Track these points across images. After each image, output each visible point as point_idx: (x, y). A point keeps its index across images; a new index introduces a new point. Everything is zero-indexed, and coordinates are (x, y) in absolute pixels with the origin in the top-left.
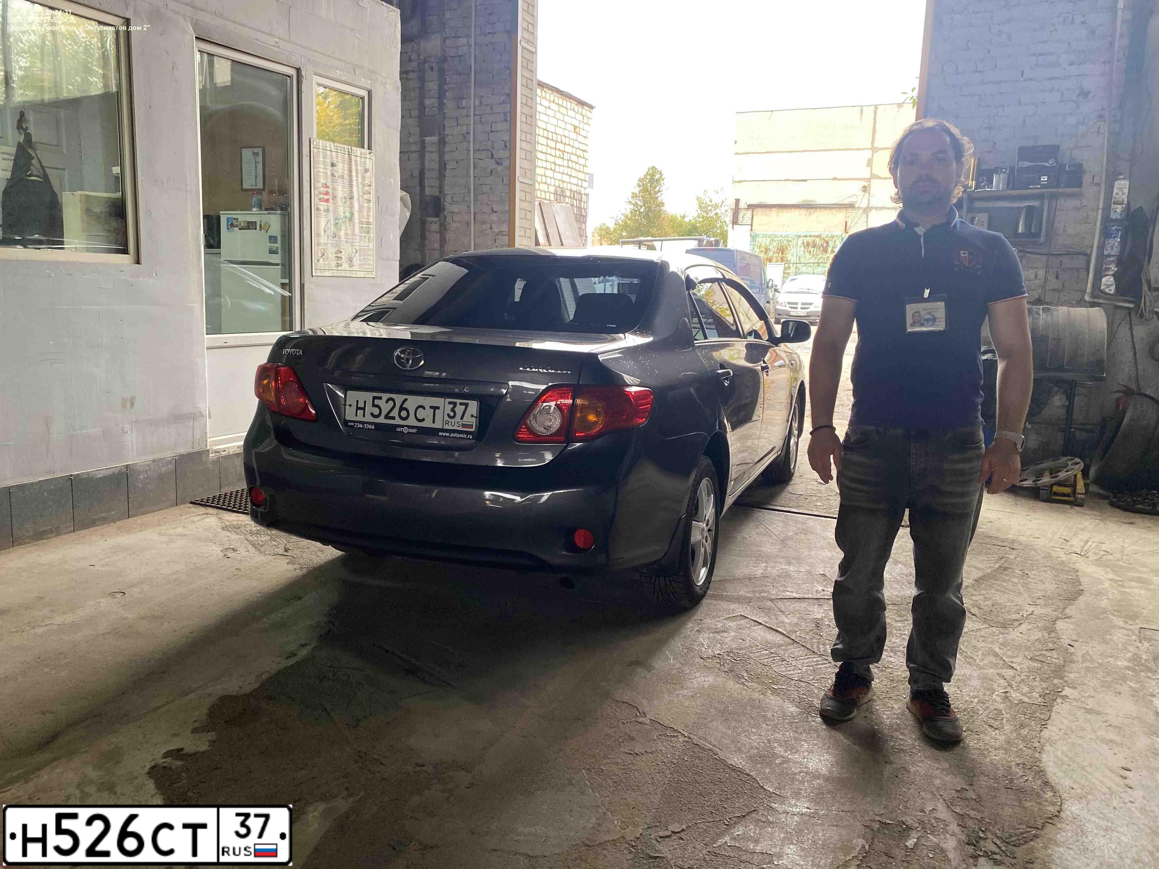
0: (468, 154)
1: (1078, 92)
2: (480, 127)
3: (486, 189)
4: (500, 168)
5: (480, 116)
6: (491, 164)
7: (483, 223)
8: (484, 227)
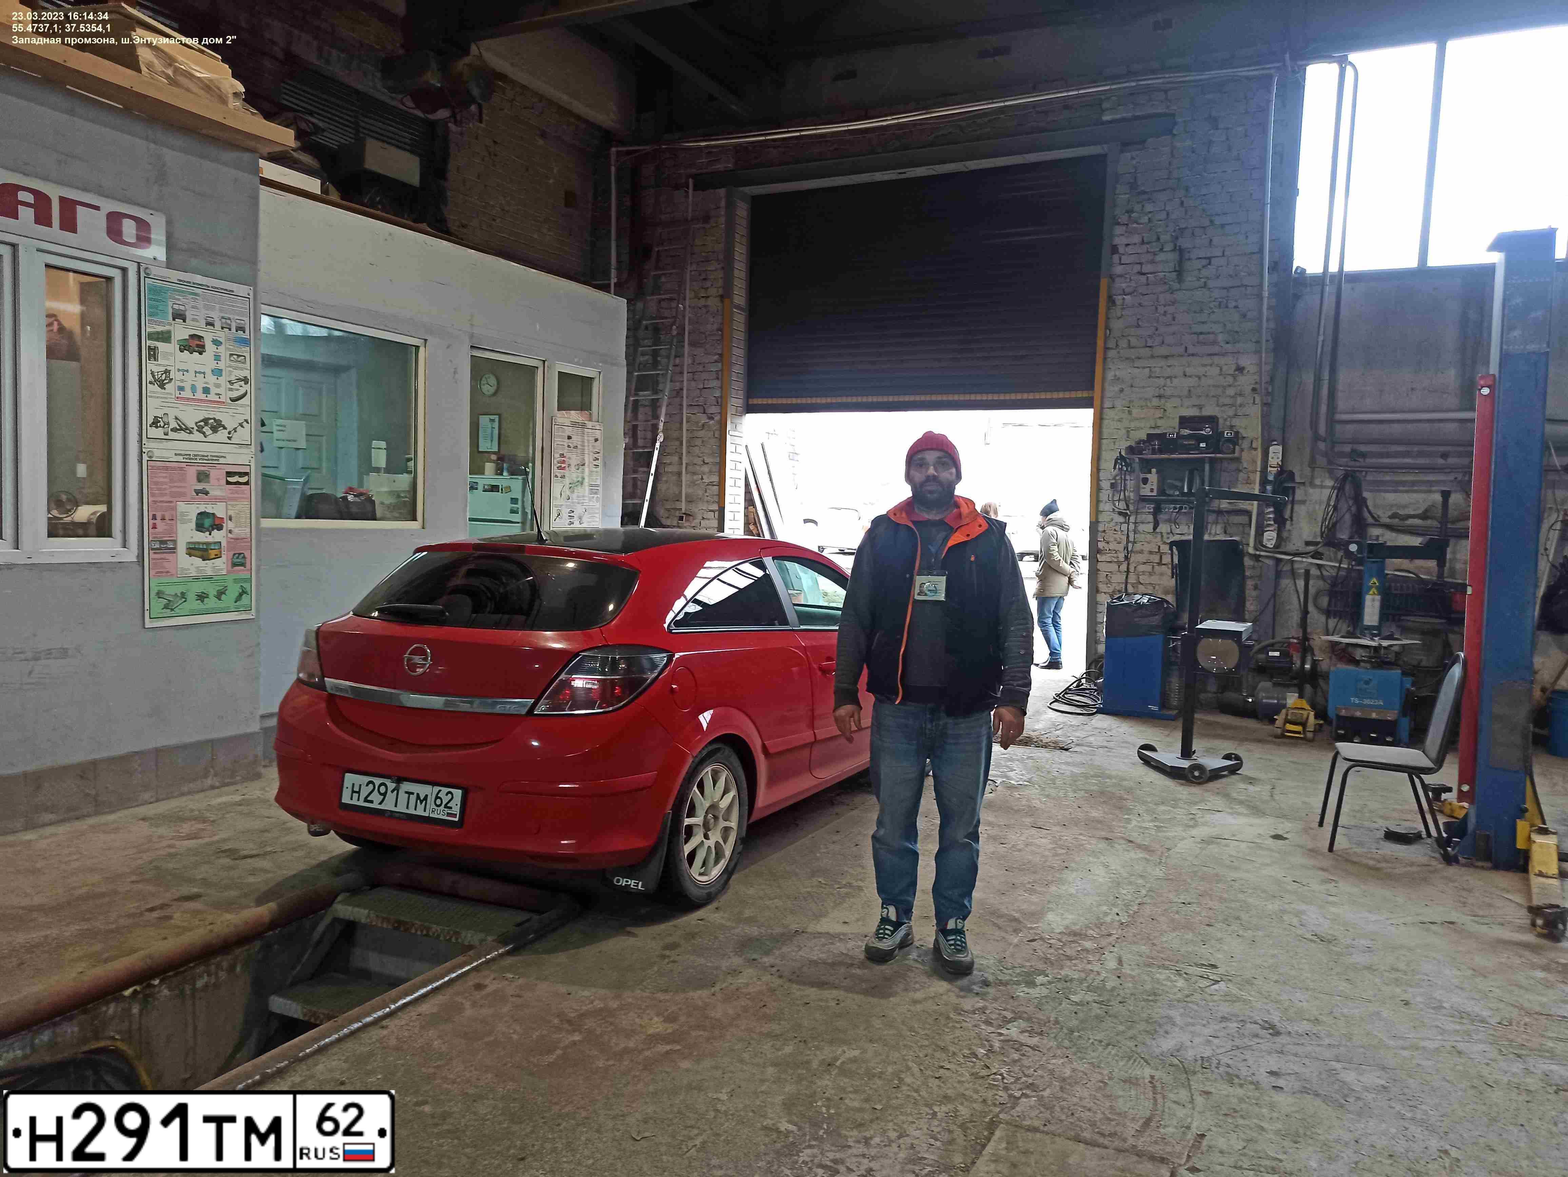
0: (681, 409)
1: (1234, 367)
2: (693, 384)
3: (698, 442)
4: (712, 422)
5: (693, 373)
6: (704, 419)
7: (694, 473)
8: (695, 477)
